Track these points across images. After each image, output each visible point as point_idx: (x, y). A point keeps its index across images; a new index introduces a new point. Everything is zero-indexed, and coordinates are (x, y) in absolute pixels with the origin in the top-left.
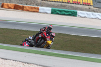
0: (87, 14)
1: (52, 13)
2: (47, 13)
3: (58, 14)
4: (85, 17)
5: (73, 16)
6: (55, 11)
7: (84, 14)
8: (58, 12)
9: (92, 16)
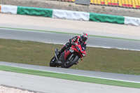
0: (67, 14)
1: (18, 13)
2: (11, 13)
3: (26, 14)
4: (64, 18)
5: (48, 16)
6: (23, 11)
7: (62, 13)
8: (26, 11)
9: (74, 17)
